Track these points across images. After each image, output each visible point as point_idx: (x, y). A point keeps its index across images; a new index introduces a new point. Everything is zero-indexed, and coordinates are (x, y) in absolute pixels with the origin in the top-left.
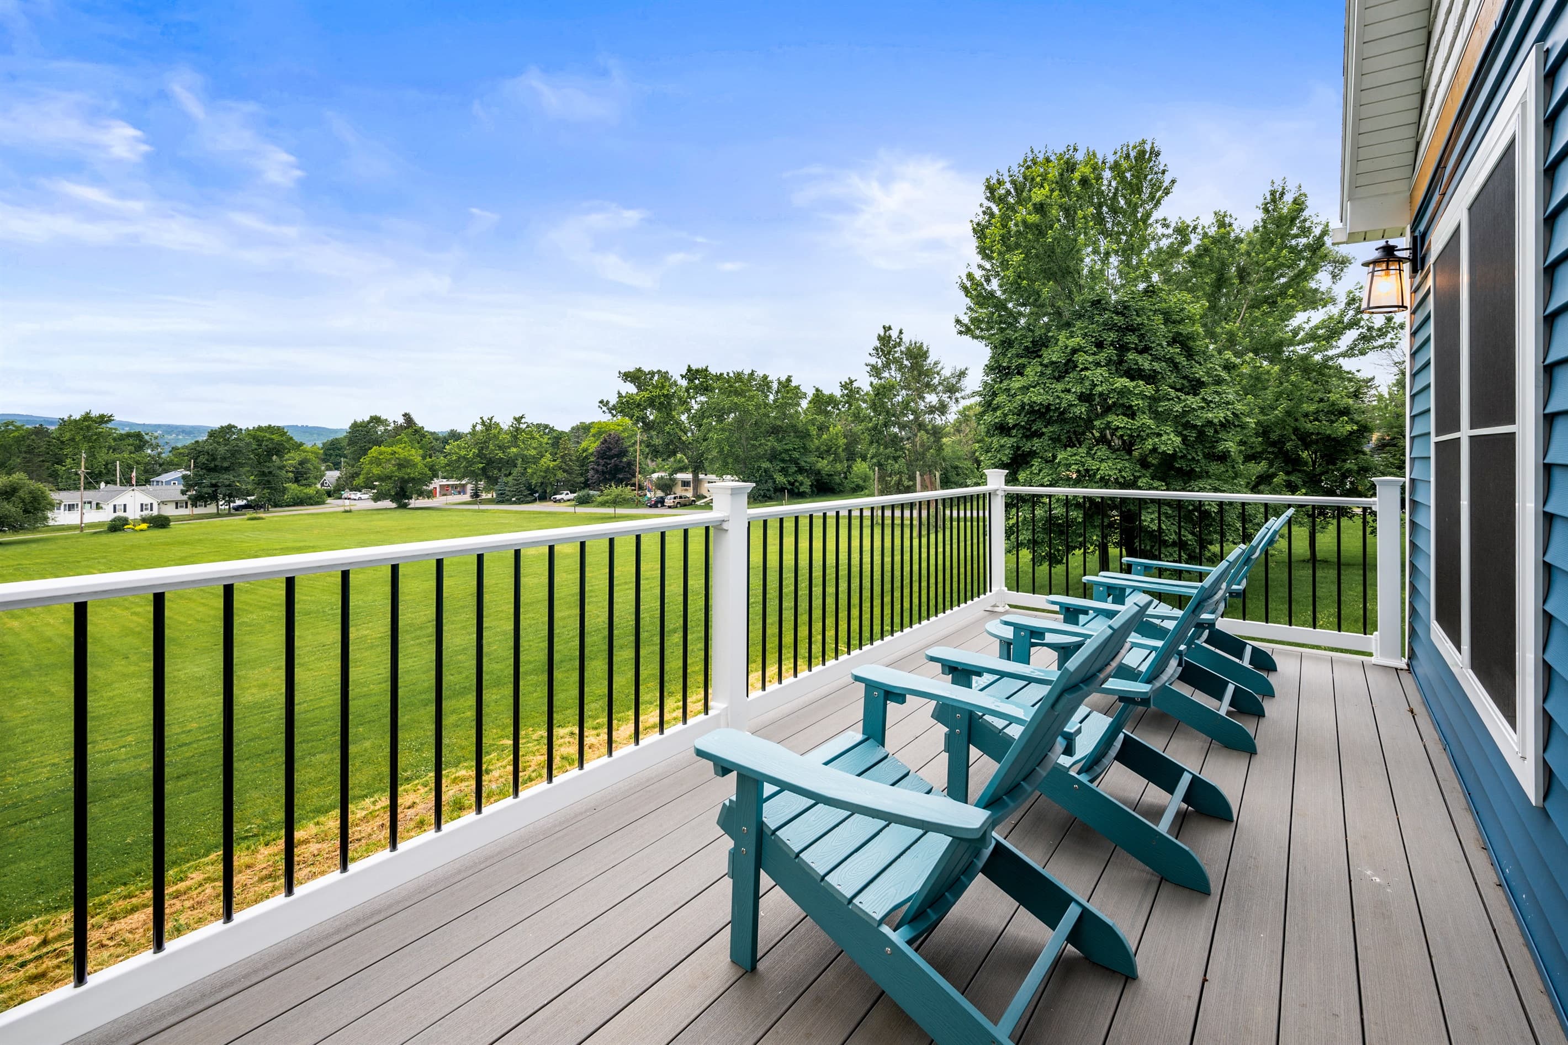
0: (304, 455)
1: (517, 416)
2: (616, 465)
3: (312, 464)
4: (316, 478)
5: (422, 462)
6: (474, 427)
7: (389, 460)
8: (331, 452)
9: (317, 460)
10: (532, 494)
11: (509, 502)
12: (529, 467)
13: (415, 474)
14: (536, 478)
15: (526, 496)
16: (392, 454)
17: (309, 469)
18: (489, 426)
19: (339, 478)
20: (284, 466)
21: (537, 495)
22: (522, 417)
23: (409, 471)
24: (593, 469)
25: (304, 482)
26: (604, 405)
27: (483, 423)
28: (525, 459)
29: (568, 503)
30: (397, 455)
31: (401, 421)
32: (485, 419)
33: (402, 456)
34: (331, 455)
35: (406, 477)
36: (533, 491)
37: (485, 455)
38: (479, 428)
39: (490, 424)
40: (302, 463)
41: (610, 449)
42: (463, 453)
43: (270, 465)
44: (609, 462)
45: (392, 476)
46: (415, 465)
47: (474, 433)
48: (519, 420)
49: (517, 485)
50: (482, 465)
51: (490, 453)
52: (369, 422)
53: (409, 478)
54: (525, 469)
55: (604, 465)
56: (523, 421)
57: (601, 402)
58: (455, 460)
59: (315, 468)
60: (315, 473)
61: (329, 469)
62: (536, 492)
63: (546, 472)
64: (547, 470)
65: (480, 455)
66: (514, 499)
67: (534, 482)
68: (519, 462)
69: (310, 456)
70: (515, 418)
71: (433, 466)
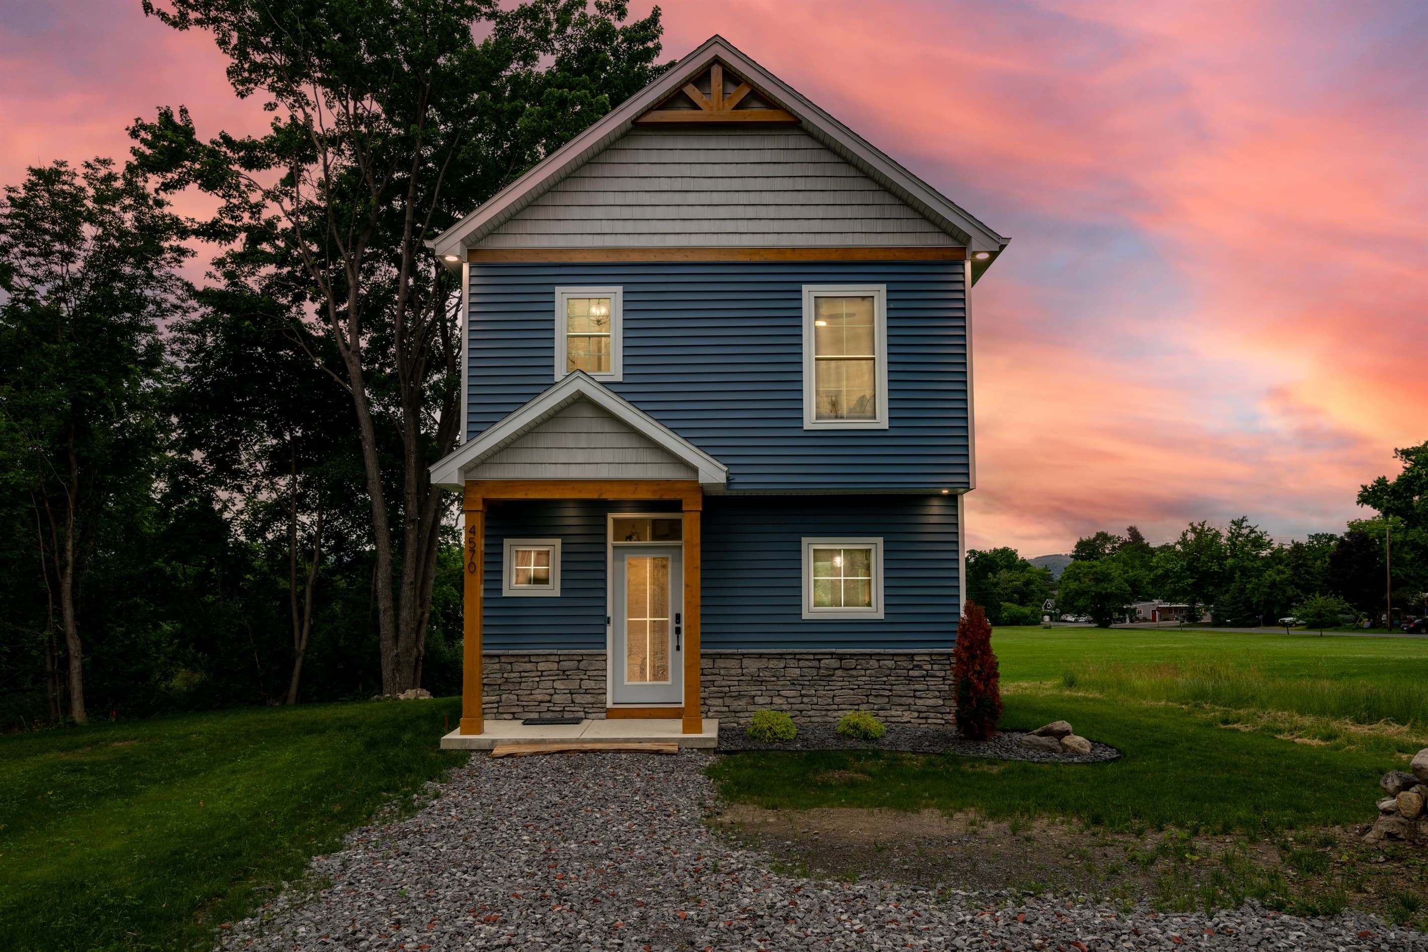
2: (1359, 576)
6: (1184, 535)
7: (1085, 575)
10: (1253, 616)
11: (1224, 625)
12: (1250, 582)
13: (1111, 588)
14: (1257, 595)
15: (1246, 618)
21: (1261, 617)
27: (1194, 530)
28: (1245, 573)
29: (1301, 627)
32: (1195, 525)
36: (1255, 612)
37: (1197, 568)
38: (1191, 536)
39: (1202, 530)
40: (1027, 583)
41: (1351, 554)
42: (1169, 566)
43: (986, 581)
45: (1089, 591)
47: (1184, 542)
49: (1234, 604)
50: (1192, 581)
51: (1202, 566)
52: (1095, 540)
53: (1107, 593)
62: (1261, 613)
63: (1270, 587)
64: (1273, 585)
65: (1191, 568)
67: (1255, 600)
68: (1238, 575)
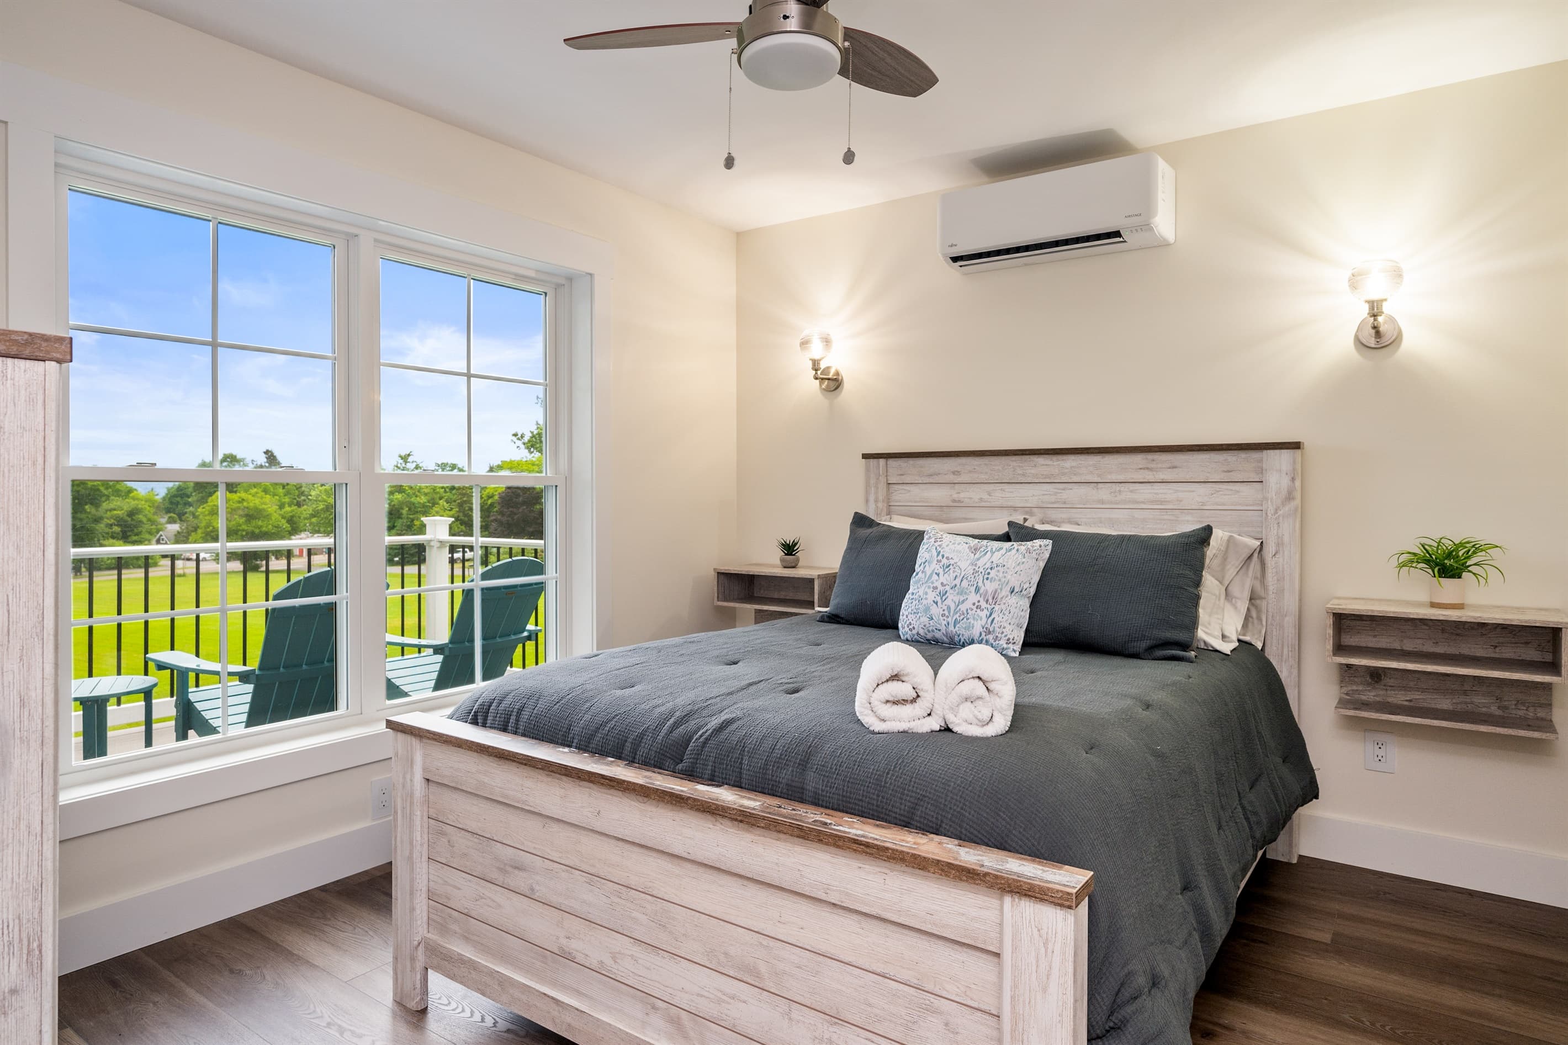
0: (133, 503)
1: (403, 454)
3: (145, 516)
4: (150, 533)
5: (279, 511)
8: (179, 499)
9: (153, 510)
16: (239, 502)
17: (141, 521)
19: (178, 532)
20: (101, 518)
22: (409, 455)
23: (260, 523)
24: (496, 520)
25: (135, 538)
26: (518, 439)
30: (245, 504)
31: (262, 459)
33: (251, 505)
34: (178, 503)
35: (257, 531)
46: (268, 517)
48: (405, 458)
54: (413, 520)
55: (509, 516)
56: (410, 459)
57: (515, 435)
58: (322, 509)
59: (149, 520)
60: (147, 526)
61: (171, 521)
66: (397, 559)
69: (142, 504)
70: (400, 457)
71: (292, 517)
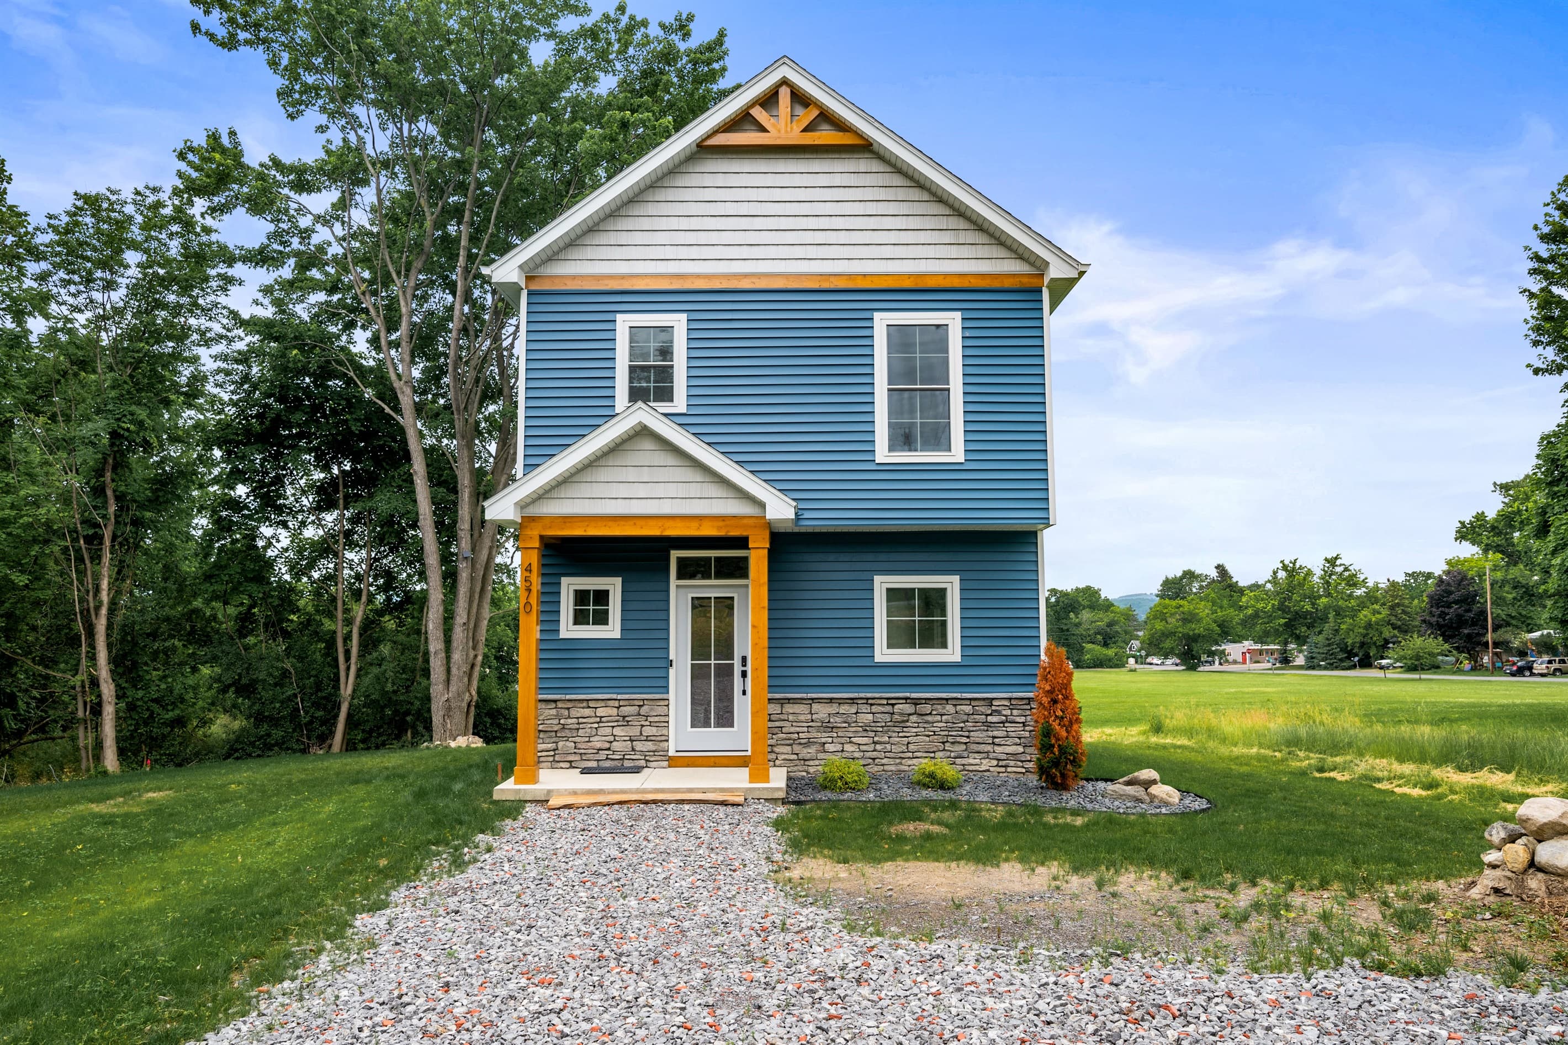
0: (1112, 616)
1: (1329, 557)
2: (1459, 616)
5: (1210, 616)
6: (1275, 573)
7: (1172, 615)
9: (1127, 622)
10: (1349, 658)
11: (1319, 667)
12: (1344, 623)
13: (1199, 629)
14: (1352, 636)
15: (1341, 660)
16: (1177, 608)
17: (1117, 632)
18: (1291, 570)
20: (1081, 624)
21: (1356, 659)
22: (1336, 558)
23: (1193, 626)
27: (1285, 568)
28: (1339, 612)
29: (1399, 670)
30: (1182, 609)
31: (1214, 574)
32: (1287, 562)
33: (1187, 610)
35: (1192, 633)
36: (1350, 654)
37: (1289, 608)
38: (1282, 574)
39: (1294, 568)
41: (1450, 593)
42: (1260, 605)
43: (1068, 622)
44: (1447, 610)
45: (1176, 632)
46: (1200, 620)
47: (1274, 580)
48: (1332, 562)
49: (1329, 645)
50: (1284, 621)
51: (1294, 606)
52: (1181, 578)
53: (1194, 634)
54: (1340, 625)
56: (1338, 562)
58: (1252, 615)
62: (1356, 655)
63: (1366, 628)
64: (1369, 625)
65: (1282, 608)
66: (1326, 664)
67: (1350, 641)
68: (1331, 615)
69: (1119, 617)
70: (1326, 560)
71: (1223, 623)
